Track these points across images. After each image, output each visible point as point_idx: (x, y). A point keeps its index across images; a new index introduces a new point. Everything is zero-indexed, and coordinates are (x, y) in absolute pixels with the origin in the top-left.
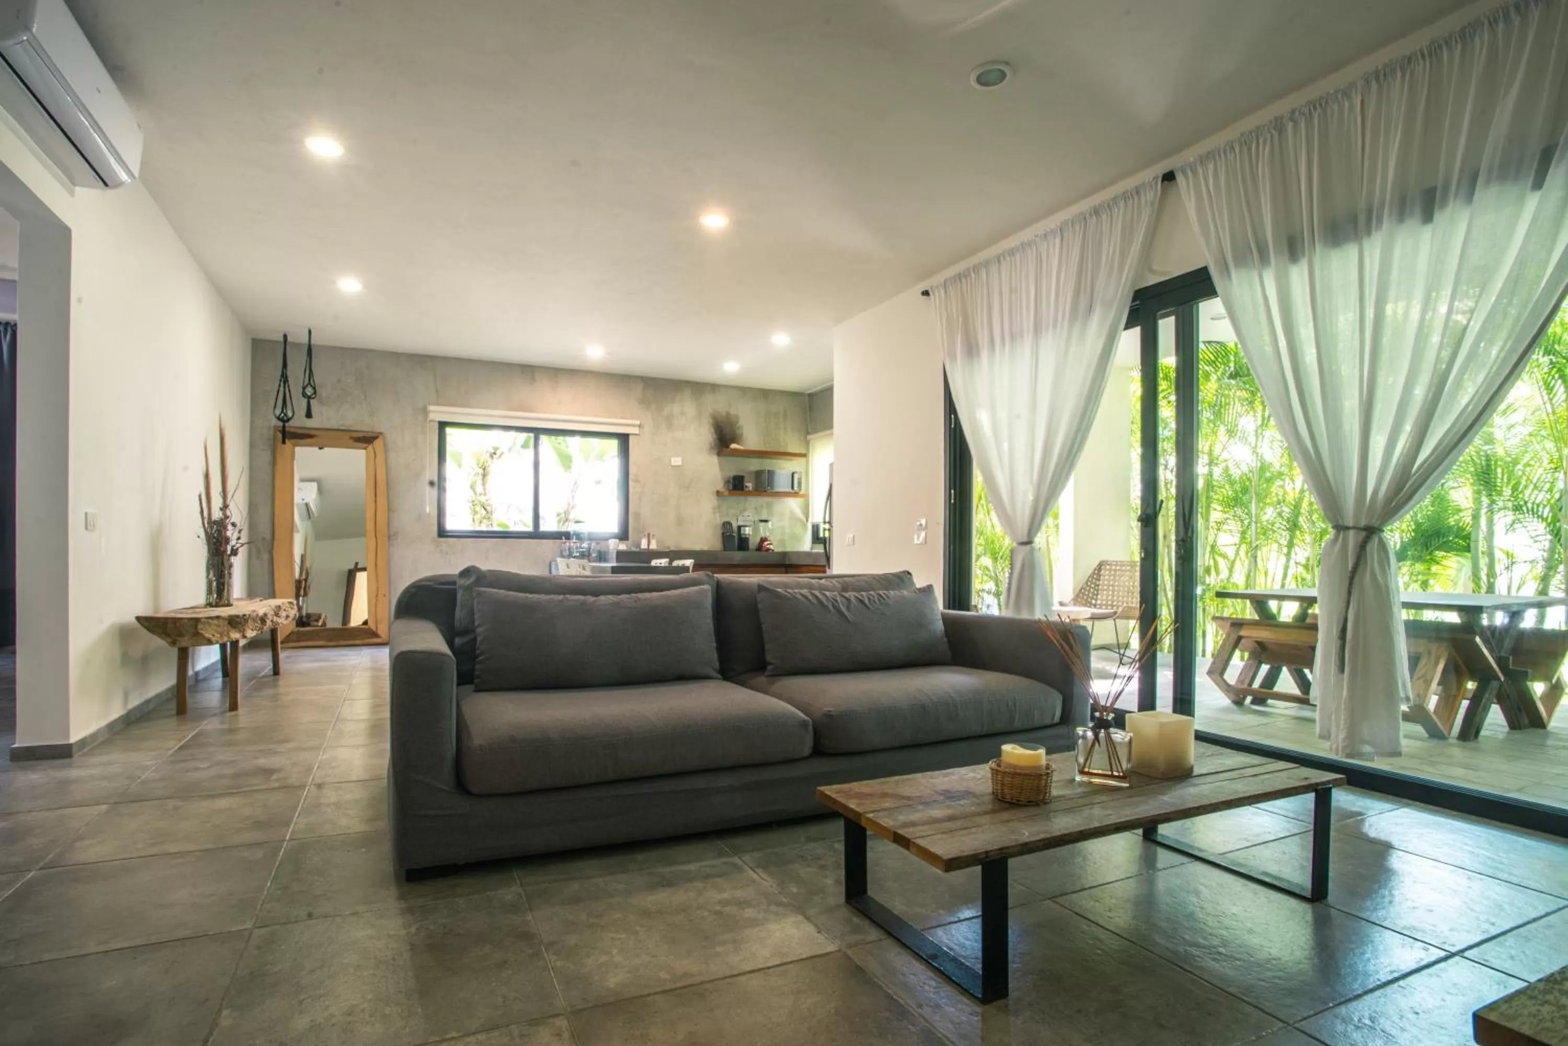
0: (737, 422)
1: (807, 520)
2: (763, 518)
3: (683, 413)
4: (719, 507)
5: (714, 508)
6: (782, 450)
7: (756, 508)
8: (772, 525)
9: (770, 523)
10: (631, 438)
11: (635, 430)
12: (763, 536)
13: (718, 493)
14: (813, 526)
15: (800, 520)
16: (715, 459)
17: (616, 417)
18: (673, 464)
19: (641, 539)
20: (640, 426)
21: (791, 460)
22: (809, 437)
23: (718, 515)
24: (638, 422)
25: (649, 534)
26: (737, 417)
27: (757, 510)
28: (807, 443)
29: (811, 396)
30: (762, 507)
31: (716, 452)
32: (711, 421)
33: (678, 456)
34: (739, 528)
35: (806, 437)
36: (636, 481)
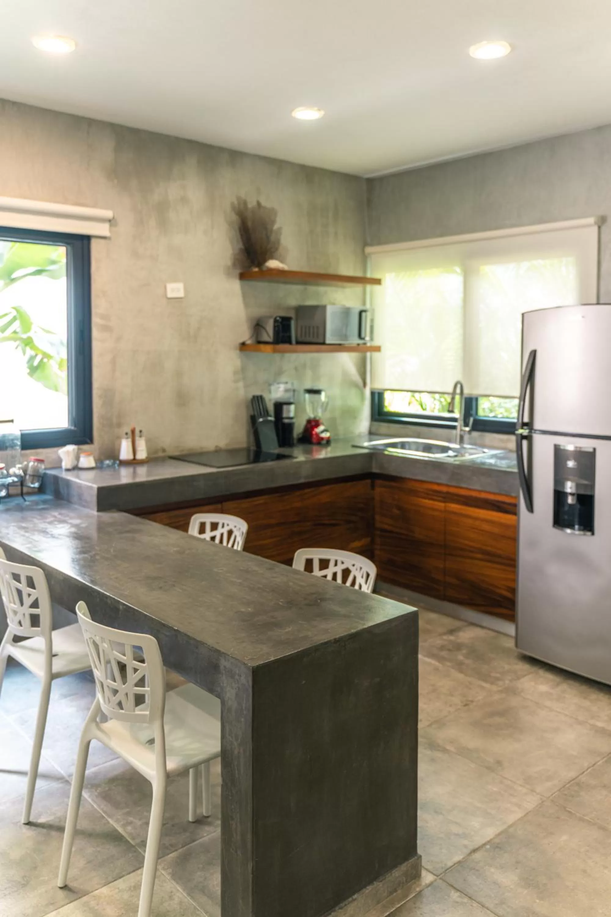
0: (273, 222)
1: (365, 384)
2: (308, 386)
3: (184, 200)
4: (243, 369)
5: (235, 373)
6: (331, 271)
7: (296, 369)
8: (327, 396)
9: (323, 394)
10: (95, 245)
11: (102, 229)
12: (312, 416)
13: (243, 345)
14: (373, 394)
15: (356, 386)
16: (236, 285)
17: (65, 202)
18: (170, 295)
19: (119, 438)
20: (111, 221)
21: (344, 287)
22: (368, 250)
23: (241, 384)
24: (109, 214)
25: (133, 432)
26: (273, 212)
27: (299, 371)
28: (364, 259)
29: (370, 181)
30: (304, 366)
31: (238, 271)
32: (235, 218)
33: (175, 280)
34: (279, 406)
35: (363, 251)
36: (106, 328)
